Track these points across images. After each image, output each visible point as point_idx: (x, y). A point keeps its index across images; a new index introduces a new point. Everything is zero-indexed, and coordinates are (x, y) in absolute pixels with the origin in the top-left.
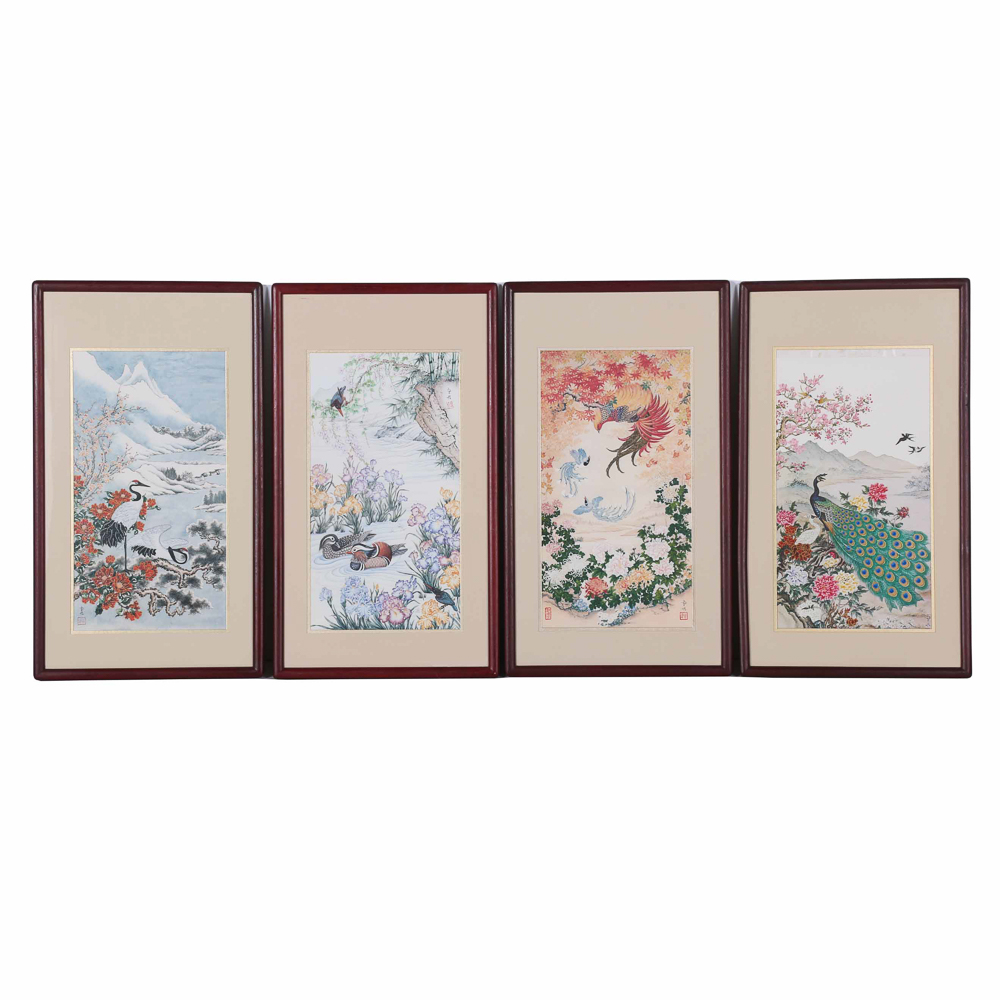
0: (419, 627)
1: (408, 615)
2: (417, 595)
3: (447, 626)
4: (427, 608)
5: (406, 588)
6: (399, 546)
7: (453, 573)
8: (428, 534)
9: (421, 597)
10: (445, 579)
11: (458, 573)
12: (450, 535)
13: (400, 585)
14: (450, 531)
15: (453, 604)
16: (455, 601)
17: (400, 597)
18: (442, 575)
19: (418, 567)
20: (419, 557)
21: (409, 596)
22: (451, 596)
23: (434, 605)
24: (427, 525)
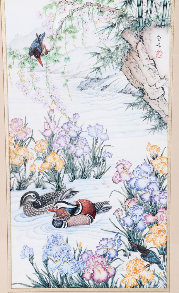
0: (123, 285)
1: (112, 273)
2: (121, 253)
3: (152, 285)
4: (132, 265)
5: (110, 246)
6: (104, 203)
7: (159, 232)
8: (133, 191)
9: (125, 255)
10: (151, 237)
11: (164, 231)
12: (156, 192)
13: (104, 243)
14: (156, 189)
15: (159, 263)
16: (161, 260)
17: (104, 255)
18: (148, 233)
19: (123, 225)
20: (124, 215)
21: (113, 254)
22: (157, 254)
23: (139, 264)
24: (132, 183)
